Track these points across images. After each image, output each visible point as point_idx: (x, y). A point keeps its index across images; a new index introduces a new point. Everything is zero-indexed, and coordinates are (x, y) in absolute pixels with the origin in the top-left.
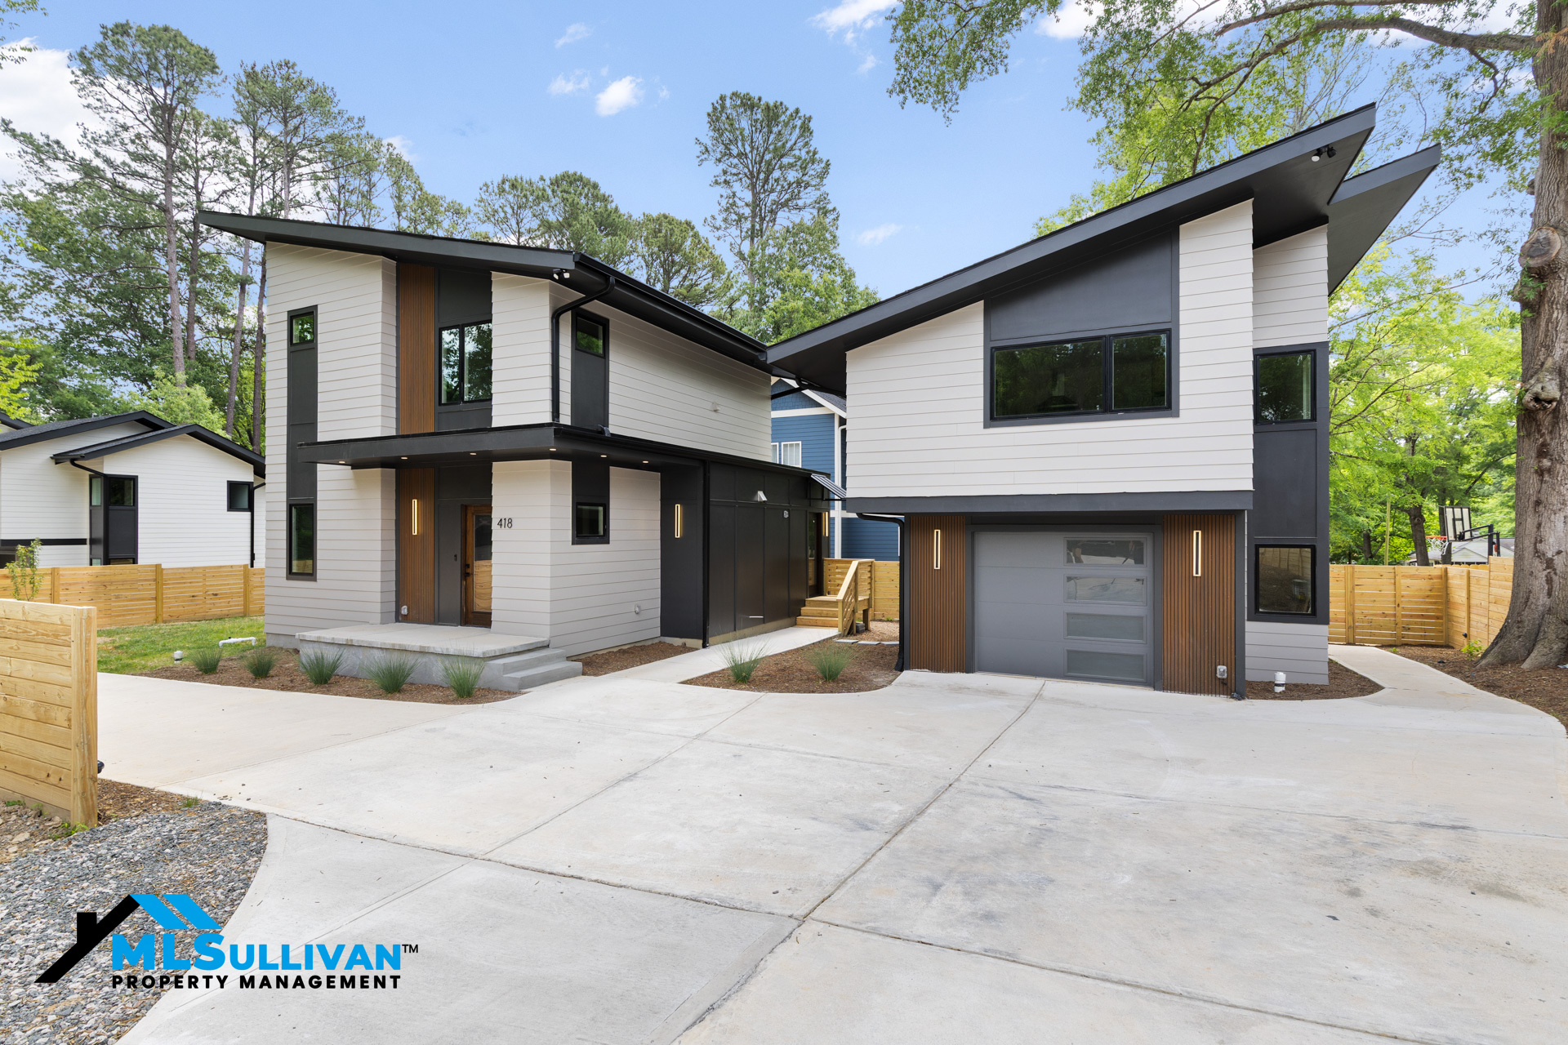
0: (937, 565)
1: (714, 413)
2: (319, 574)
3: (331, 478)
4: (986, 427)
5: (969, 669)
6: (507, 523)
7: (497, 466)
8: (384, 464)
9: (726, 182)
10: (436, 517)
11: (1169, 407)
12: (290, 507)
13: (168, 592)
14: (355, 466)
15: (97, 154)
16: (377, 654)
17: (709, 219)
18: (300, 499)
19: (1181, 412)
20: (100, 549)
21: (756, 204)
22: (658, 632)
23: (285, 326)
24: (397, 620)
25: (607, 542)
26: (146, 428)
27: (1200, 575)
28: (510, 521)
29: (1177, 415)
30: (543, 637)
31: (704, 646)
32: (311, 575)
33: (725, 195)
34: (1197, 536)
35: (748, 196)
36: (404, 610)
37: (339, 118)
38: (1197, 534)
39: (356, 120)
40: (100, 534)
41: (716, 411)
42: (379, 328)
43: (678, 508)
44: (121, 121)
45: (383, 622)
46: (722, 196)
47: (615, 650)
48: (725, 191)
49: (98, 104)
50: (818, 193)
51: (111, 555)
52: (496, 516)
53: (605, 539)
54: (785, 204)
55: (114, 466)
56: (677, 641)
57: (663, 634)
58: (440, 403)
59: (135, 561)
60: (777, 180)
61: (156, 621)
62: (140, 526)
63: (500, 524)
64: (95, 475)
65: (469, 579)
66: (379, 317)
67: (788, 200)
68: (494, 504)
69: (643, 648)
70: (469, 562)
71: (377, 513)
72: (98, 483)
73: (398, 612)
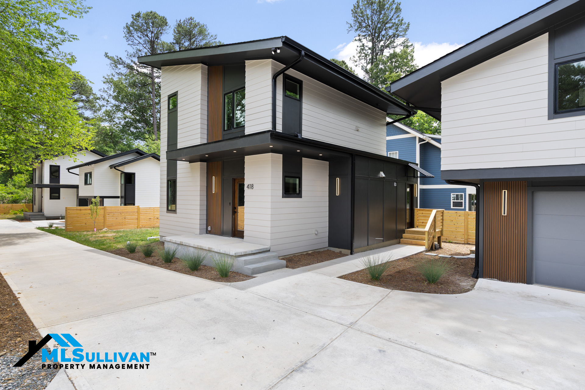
0: (504, 212)
1: (357, 132)
2: (178, 211)
3: (182, 166)
4: (549, 118)
5: (529, 281)
6: (251, 186)
7: (247, 158)
8: (201, 160)
9: (360, 40)
10: (223, 184)
12: (168, 181)
13: (142, 217)
14: (191, 162)
15: (132, 61)
16: (192, 250)
17: (352, 57)
18: (171, 178)
20: (123, 200)
21: (373, 49)
22: (327, 244)
23: (167, 102)
24: (207, 233)
25: (301, 197)
26: (138, 155)
28: (252, 186)
30: (267, 246)
31: (351, 254)
32: (174, 211)
33: (359, 46)
35: (370, 45)
36: (209, 228)
37: (208, 36)
39: (214, 36)
40: (123, 195)
41: (358, 130)
42: (199, 97)
43: (338, 180)
44: (138, 48)
45: (201, 234)
46: (358, 46)
47: (305, 253)
48: (359, 44)
49: (132, 43)
50: (404, 39)
51: (127, 202)
52: (246, 183)
53: (299, 195)
54: (387, 46)
55: (128, 169)
56: (337, 250)
57: (330, 246)
58: (224, 130)
59: (134, 205)
60: (383, 36)
61: (138, 228)
62: (136, 192)
63: (248, 187)
64: (122, 172)
65: (236, 214)
66: (199, 92)
67: (389, 44)
68: (245, 178)
69: (319, 253)
70: (236, 206)
71: (198, 183)
72: (123, 175)
73: (207, 229)
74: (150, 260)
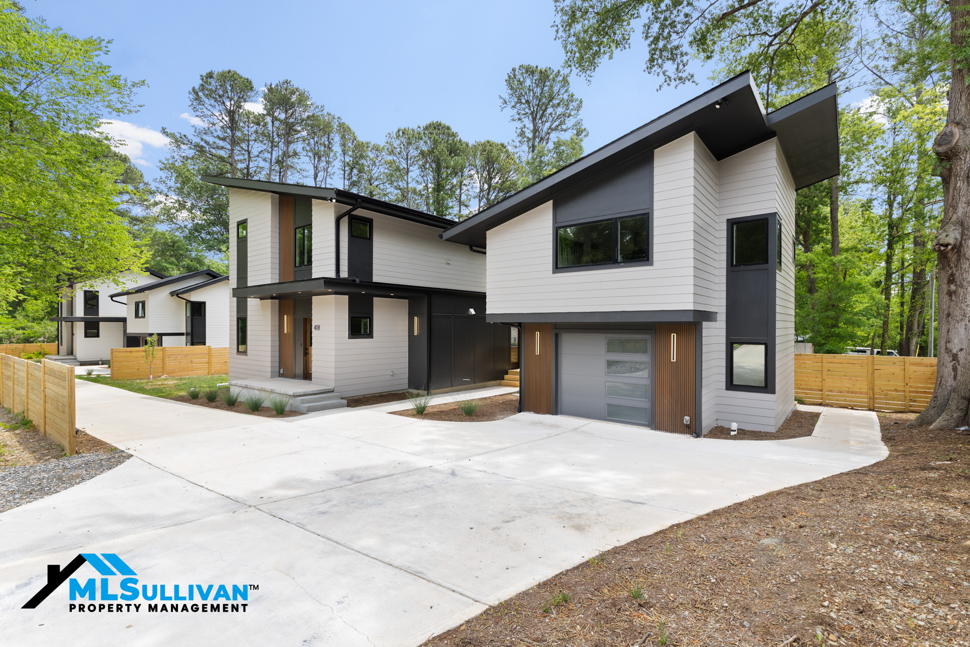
0: (537, 351)
2: (249, 352)
3: (253, 304)
4: (554, 273)
6: (318, 327)
7: (314, 298)
8: (272, 298)
9: (519, 119)
10: (294, 323)
11: (648, 260)
12: (238, 319)
13: (214, 360)
14: (261, 299)
15: (202, 139)
16: (257, 392)
17: (511, 142)
18: (241, 315)
19: (654, 263)
20: (189, 338)
21: (535, 130)
22: (406, 386)
23: (236, 229)
24: (279, 376)
25: (372, 337)
26: (211, 278)
27: (675, 361)
29: (652, 264)
30: (331, 387)
31: (428, 394)
32: (245, 353)
33: (519, 127)
34: (674, 337)
35: (531, 126)
36: (282, 371)
37: (312, 106)
38: (674, 335)
39: (320, 107)
40: (189, 331)
41: (448, 264)
42: (269, 229)
43: (416, 319)
44: (212, 121)
45: (272, 377)
46: (517, 128)
47: (377, 395)
48: (519, 125)
49: (201, 115)
50: (575, 120)
51: (194, 341)
52: (314, 324)
53: (370, 335)
54: (556, 129)
55: (196, 297)
56: (415, 391)
57: (410, 387)
58: (295, 266)
59: (204, 344)
60: (551, 114)
61: (208, 374)
62: (207, 326)
63: (315, 328)
64: (188, 301)
65: (307, 356)
67: (557, 126)
68: (313, 318)
69: (394, 395)
70: (307, 347)
71: (269, 323)
72: (189, 305)
73: (279, 372)
74: (214, 404)
